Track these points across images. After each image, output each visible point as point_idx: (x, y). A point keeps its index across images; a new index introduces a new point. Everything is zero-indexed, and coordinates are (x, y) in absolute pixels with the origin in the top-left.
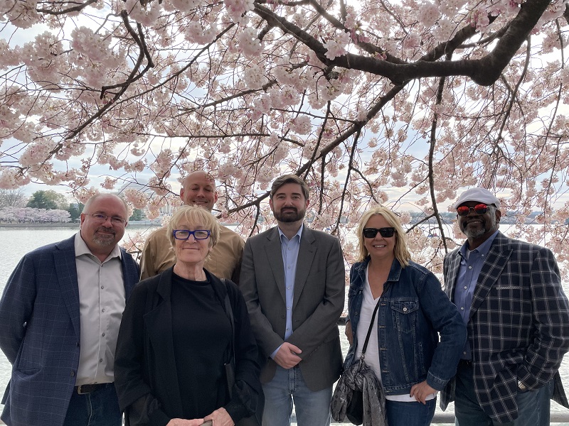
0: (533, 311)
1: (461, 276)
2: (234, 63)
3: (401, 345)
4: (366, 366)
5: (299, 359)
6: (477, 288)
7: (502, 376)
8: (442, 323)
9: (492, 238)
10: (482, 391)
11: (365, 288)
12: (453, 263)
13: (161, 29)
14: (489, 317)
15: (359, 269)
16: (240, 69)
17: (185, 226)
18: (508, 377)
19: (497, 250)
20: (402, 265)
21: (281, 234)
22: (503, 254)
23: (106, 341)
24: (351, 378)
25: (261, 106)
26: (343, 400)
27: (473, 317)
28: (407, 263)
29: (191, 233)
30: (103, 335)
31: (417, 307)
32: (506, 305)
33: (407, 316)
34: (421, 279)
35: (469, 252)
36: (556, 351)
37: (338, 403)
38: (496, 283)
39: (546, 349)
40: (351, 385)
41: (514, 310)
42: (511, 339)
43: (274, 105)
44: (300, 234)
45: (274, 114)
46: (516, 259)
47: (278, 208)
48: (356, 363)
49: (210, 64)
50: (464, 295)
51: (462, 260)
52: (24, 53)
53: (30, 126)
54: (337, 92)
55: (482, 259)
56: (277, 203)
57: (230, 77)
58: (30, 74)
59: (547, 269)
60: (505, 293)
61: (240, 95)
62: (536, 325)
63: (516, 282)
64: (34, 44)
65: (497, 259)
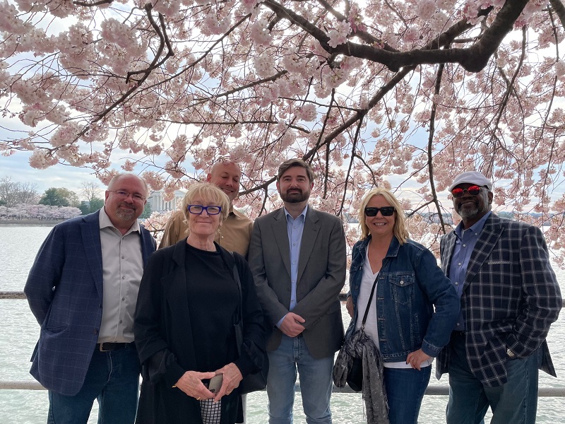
0: (522, 283)
1: (456, 254)
2: (245, 56)
3: (398, 315)
4: (365, 336)
5: (303, 328)
6: (470, 263)
7: (492, 344)
8: (437, 295)
9: (485, 217)
10: (474, 358)
11: (365, 264)
12: (449, 243)
13: (179, 22)
14: (481, 290)
15: (361, 247)
16: (250, 61)
17: (199, 202)
18: (498, 344)
19: (489, 229)
20: (401, 242)
21: (286, 213)
22: (495, 232)
23: (126, 305)
24: (352, 346)
25: (270, 94)
26: (344, 367)
27: (466, 290)
28: (405, 241)
29: (204, 208)
30: (123, 299)
31: (413, 280)
32: (497, 278)
33: (404, 288)
34: (418, 255)
35: (463, 232)
36: (543, 321)
37: (339, 369)
38: (488, 258)
39: (533, 319)
40: (352, 352)
41: (505, 283)
42: (501, 309)
43: (282, 94)
44: (304, 213)
45: (282, 104)
46: (507, 236)
47: (284, 189)
48: (356, 333)
49: (224, 56)
50: (458, 271)
51: (457, 240)
52: (60, 41)
53: (61, 109)
54: (340, 80)
55: (476, 237)
56: (284, 185)
57: (241, 70)
58: (62, 62)
59: (535, 245)
60: (496, 267)
61: (250, 86)
62: (525, 297)
63: (506, 257)
64: (68, 34)
65: (489, 237)
